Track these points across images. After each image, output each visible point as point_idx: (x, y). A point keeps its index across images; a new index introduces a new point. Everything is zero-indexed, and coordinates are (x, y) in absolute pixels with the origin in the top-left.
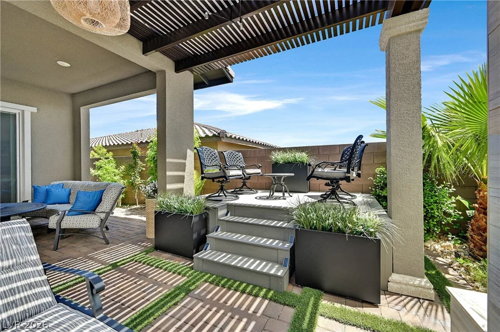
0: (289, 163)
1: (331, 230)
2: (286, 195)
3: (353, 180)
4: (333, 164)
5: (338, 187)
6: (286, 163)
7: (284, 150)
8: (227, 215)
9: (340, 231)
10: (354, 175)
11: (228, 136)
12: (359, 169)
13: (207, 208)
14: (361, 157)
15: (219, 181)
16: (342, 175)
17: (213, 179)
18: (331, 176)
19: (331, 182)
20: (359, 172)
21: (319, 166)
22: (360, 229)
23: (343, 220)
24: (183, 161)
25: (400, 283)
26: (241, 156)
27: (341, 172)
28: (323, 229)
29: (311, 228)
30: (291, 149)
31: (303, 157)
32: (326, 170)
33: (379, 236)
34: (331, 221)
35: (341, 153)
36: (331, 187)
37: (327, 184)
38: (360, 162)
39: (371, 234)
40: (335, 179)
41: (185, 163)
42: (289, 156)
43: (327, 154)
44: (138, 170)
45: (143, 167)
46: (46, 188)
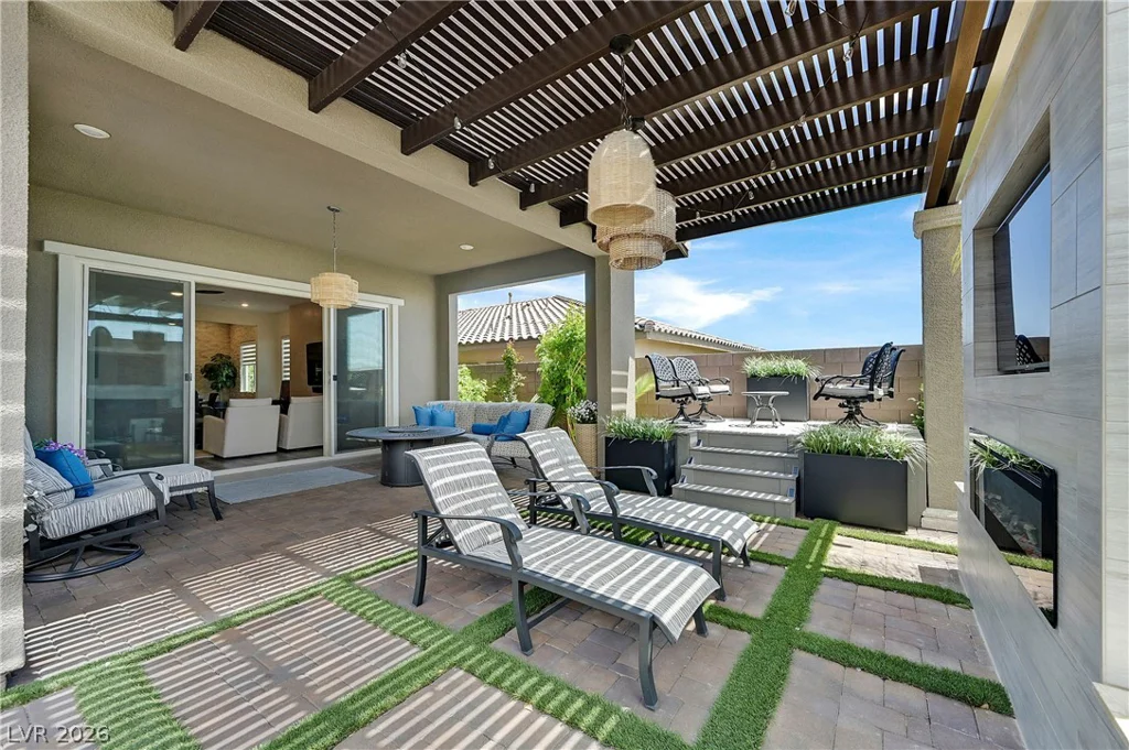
0: (776, 375)
1: (848, 453)
2: (777, 424)
3: (879, 400)
4: (850, 379)
5: (858, 411)
6: (771, 376)
7: (766, 355)
8: (698, 444)
9: (859, 453)
10: (880, 392)
11: (657, 329)
12: (892, 386)
13: (675, 434)
14: (894, 368)
15: (678, 402)
16: (863, 393)
17: (673, 398)
18: (848, 394)
19: (848, 402)
20: (891, 389)
21: (829, 381)
22: (884, 451)
23: (863, 441)
24: (624, 373)
25: (936, 517)
26: (695, 366)
27: (861, 389)
28: (839, 452)
29: (824, 451)
30: (777, 354)
31: (798, 366)
32: (840, 386)
33: (906, 459)
34: (848, 442)
35: (864, 360)
36: (847, 410)
37: (841, 406)
38: (892, 376)
39: (897, 455)
40: (853, 398)
41: (627, 377)
42: (776, 366)
43: (837, 363)
44: (512, 387)
45: (522, 381)
46: (429, 410)
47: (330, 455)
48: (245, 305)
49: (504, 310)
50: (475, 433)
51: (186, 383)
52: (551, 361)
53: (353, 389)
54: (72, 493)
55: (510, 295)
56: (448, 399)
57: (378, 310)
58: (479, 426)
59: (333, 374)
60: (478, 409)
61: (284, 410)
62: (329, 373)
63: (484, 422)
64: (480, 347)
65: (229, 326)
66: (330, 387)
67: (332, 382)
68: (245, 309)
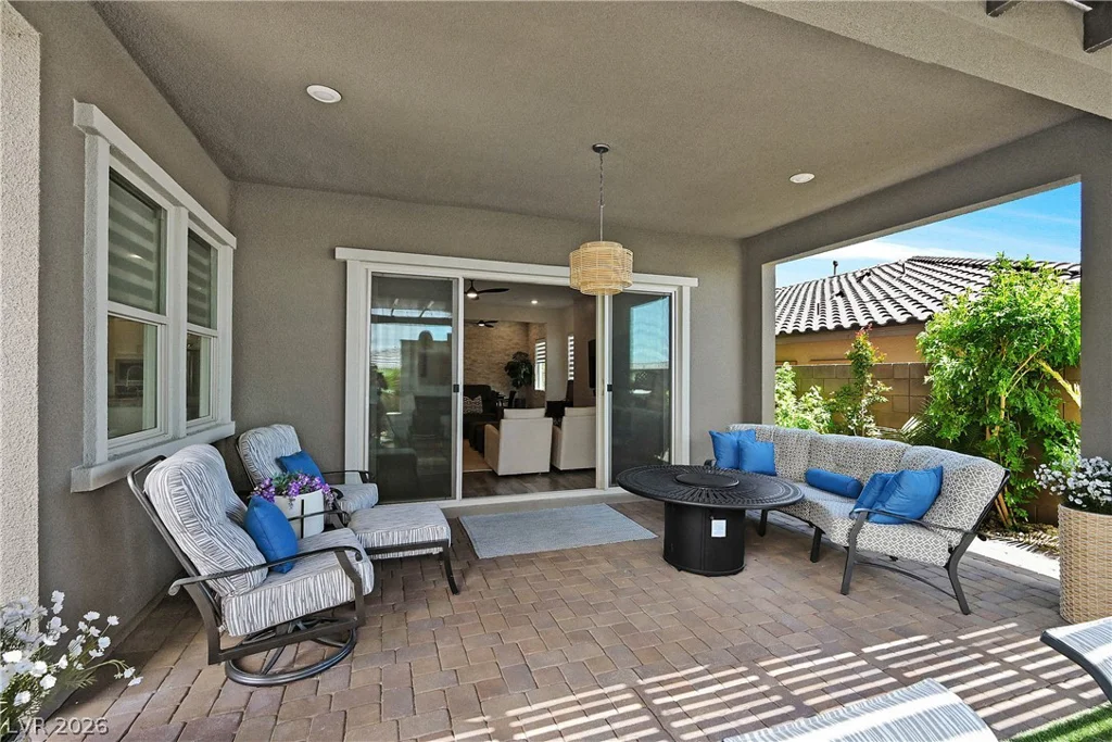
44: (865, 402)
45: (883, 394)
46: (735, 439)
47: (603, 489)
48: (534, 302)
49: (827, 286)
50: (812, 485)
51: (454, 394)
52: (954, 362)
53: (637, 392)
54: (265, 570)
55: (835, 264)
56: (761, 423)
57: (663, 296)
58: (818, 475)
59: (607, 383)
60: (814, 444)
61: (558, 424)
62: (603, 381)
63: (827, 467)
64: (803, 338)
65: (526, 325)
66: (604, 400)
67: (606, 393)
68: (535, 307)
